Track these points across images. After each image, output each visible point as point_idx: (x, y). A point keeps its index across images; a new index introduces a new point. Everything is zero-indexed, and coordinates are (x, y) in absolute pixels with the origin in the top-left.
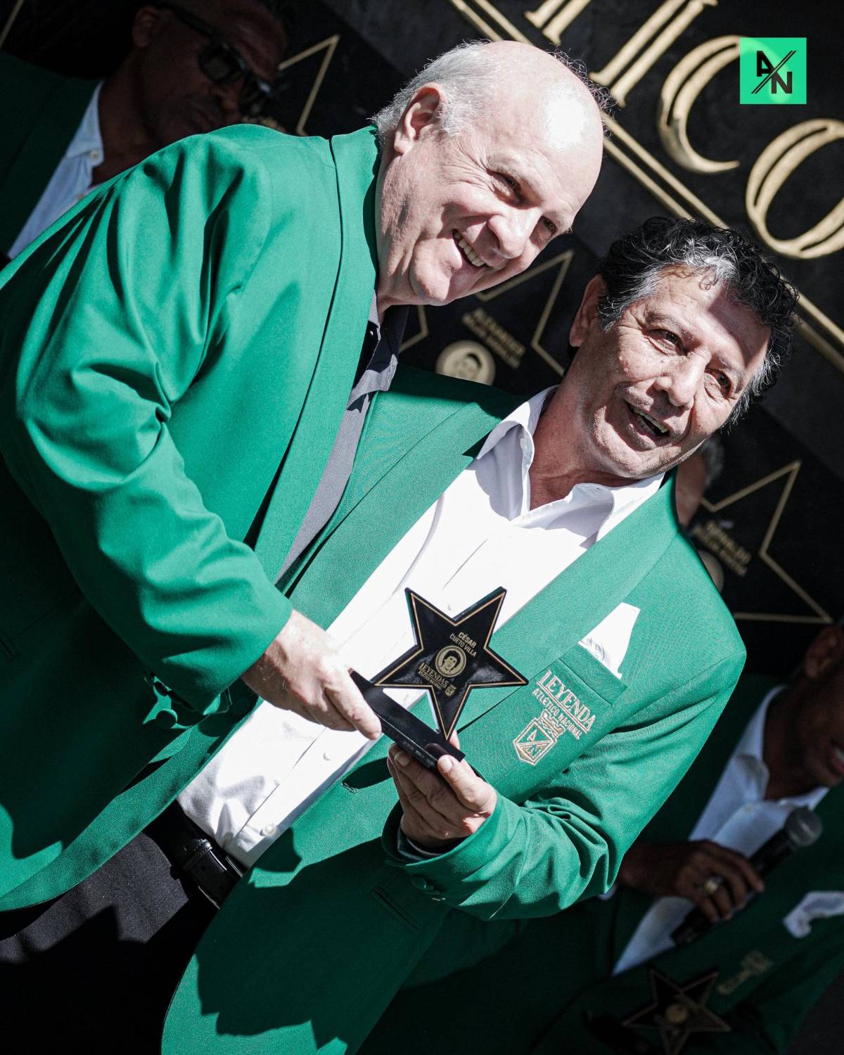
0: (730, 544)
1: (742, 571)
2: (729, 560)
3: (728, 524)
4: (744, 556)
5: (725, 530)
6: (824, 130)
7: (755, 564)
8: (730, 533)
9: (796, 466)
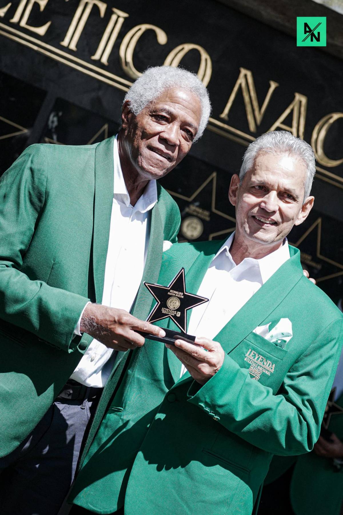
0: (200, 211)
1: (208, 219)
2: (202, 217)
3: (197, 204)
4: (207, 213)
5: (197, 206)
6: (183, 49)
7: (212, 215)
8: (199, 206)
9: (214, 174)
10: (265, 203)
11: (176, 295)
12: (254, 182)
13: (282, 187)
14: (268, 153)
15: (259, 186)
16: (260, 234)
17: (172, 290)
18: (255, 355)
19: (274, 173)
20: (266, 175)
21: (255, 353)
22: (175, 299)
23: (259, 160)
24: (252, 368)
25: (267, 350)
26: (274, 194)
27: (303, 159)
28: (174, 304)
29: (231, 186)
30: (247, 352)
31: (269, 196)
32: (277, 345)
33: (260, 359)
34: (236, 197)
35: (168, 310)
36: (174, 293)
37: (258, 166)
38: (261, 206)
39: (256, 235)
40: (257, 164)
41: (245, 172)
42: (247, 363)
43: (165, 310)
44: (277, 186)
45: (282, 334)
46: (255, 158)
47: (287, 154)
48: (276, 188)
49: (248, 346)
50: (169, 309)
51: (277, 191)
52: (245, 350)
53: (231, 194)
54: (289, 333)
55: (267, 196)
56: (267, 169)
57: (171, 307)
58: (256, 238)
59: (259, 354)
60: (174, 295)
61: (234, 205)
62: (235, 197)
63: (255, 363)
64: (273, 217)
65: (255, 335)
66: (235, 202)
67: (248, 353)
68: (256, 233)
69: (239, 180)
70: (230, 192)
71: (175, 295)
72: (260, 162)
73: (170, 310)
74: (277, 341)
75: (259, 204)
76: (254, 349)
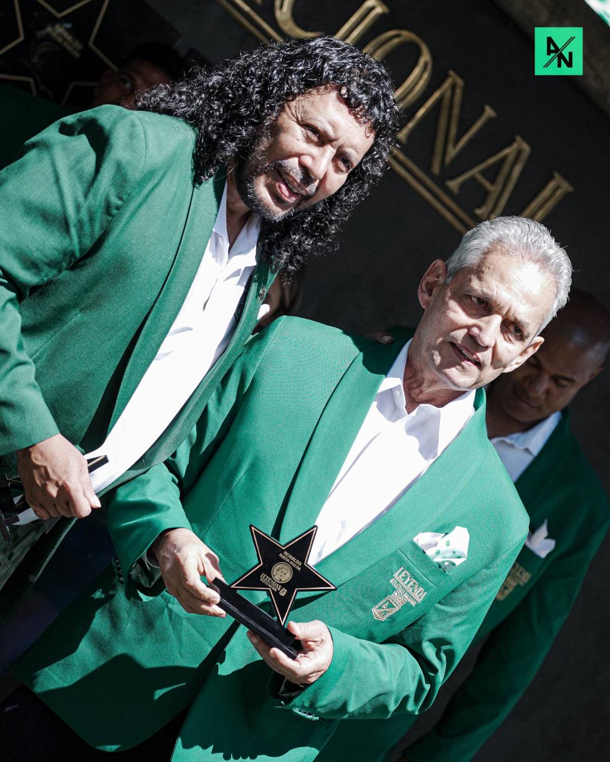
10: (480, 328)
11: (291, 563)
12: (473, 290)
13: (513, 315)
14: (510, 254)
15: (479, 299)
16: (453, 372)
17: (288, 552)
18: (406, 577)
19: (509, 289)
20: (497, 288)
21: (408, 574)
22: (286, 567)
23: (493, 258)
24: (396, 594)
25: (424, 572)
26: (497, 320)
27: (556, 282)
28: (282, 573)
29: (428, 275)
30: (396, 571)
31: (489, 321)
32: (440, 567)
33: (412, 583)
34: (432, 297)
35: (269, 580)
36: (289, 558)
37: (489, 268)
38: (471, 331)
39: (448, 371)
40: (487, 264)
41: (463, 266)
42: (392, 586)
43: (266, 577)
44: (507, 310)
45: (454, 552)
46: (487, 253)
47: (537, 266)
48: (504, 312)
49: (401, 563)
50: (272, 579)
51: (503, 317)
52: (395, 567)
53: (424, 289)
54: (463, 553)
55: (486, 318)
56: (502, 279)
57: (277, 578)
58: (446, 375)
59: (413, 576)
60: (288, 561)
61: (423, 307)
62: (430, 295)
63: (403, 588)
64: (479, 355)
65: (415, 546)
66: (427, 303)
67: (397, 573)
68: (449, 368)
69: (446, 273)
70: (423, 283)
71: (290, 561)
72: (494, 264)
73: (274, 580)
74: (444, 562)
75: (469, 327)
76: (408, 569)
